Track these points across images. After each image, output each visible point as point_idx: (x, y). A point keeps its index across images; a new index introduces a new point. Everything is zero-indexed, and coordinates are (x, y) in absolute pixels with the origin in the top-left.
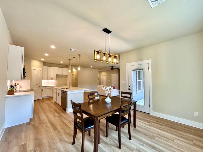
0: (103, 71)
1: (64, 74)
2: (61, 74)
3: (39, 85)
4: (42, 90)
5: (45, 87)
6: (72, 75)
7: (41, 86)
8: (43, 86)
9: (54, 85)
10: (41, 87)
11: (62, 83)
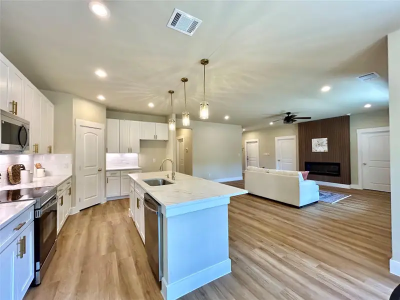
0: (251, 131)
1: (158, 139)
2: (152, 138)
3: (97, 168)
4: (106, 181)
5: (114, 172)
6: (178, 142)
7: (103, 170)
8: (107, 169)
9: (137, 167)
10: (103, 172)
11: (154, 160)
